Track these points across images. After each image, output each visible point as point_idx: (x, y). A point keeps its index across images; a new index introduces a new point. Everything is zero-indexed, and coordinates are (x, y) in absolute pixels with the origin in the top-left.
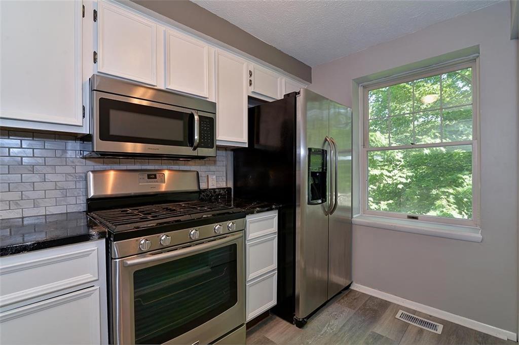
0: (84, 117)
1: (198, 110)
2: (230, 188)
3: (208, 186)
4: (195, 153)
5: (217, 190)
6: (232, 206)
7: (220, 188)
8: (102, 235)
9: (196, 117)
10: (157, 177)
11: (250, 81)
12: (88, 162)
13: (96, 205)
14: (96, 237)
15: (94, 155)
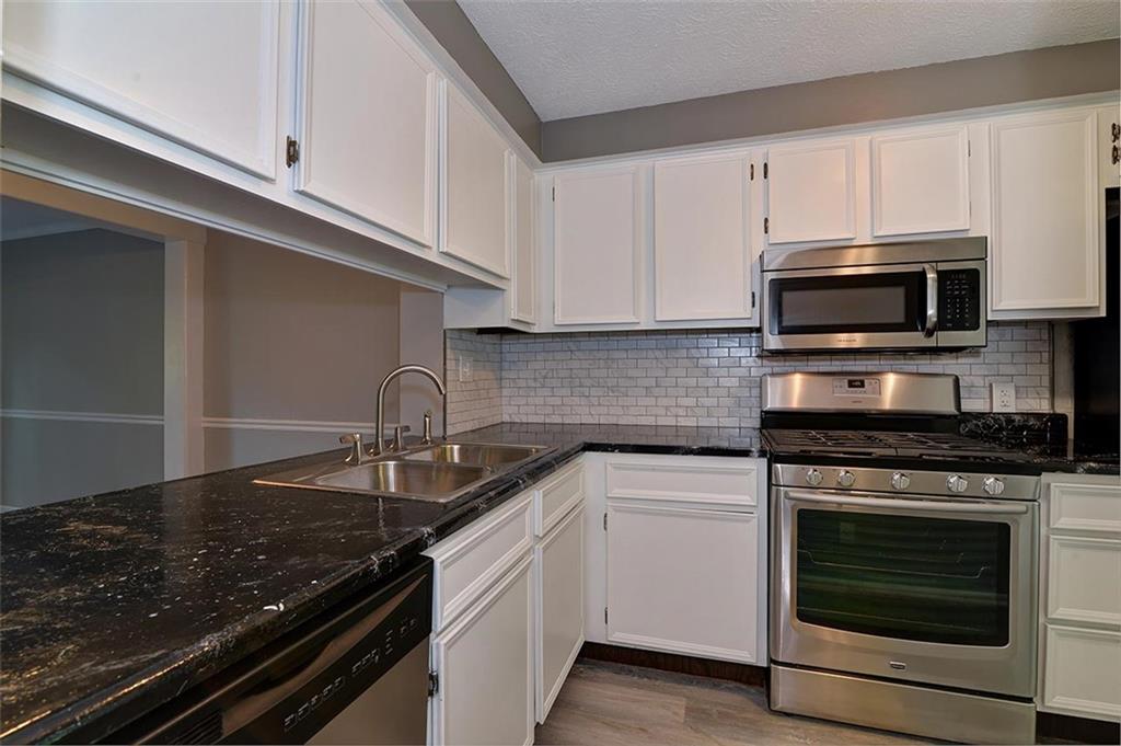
0: (753, 306)
1: (937, 262)
2: (1064, 417)
3: (992, 408)
4: (931, 342)
5: (1017, 418)
6: (1070, 457)
7: (1027, 414)
8: (762, 454)
9: (931, 276)
10: (866, 384)
11: (1115, 149)
12: (765, 362)
13: (775, 421)
14: (757, 455)
15: (766, 353)
